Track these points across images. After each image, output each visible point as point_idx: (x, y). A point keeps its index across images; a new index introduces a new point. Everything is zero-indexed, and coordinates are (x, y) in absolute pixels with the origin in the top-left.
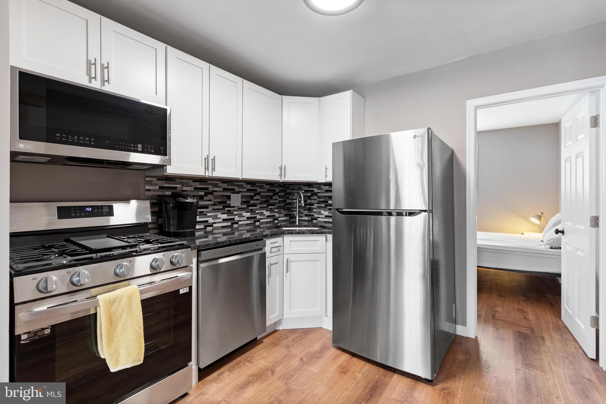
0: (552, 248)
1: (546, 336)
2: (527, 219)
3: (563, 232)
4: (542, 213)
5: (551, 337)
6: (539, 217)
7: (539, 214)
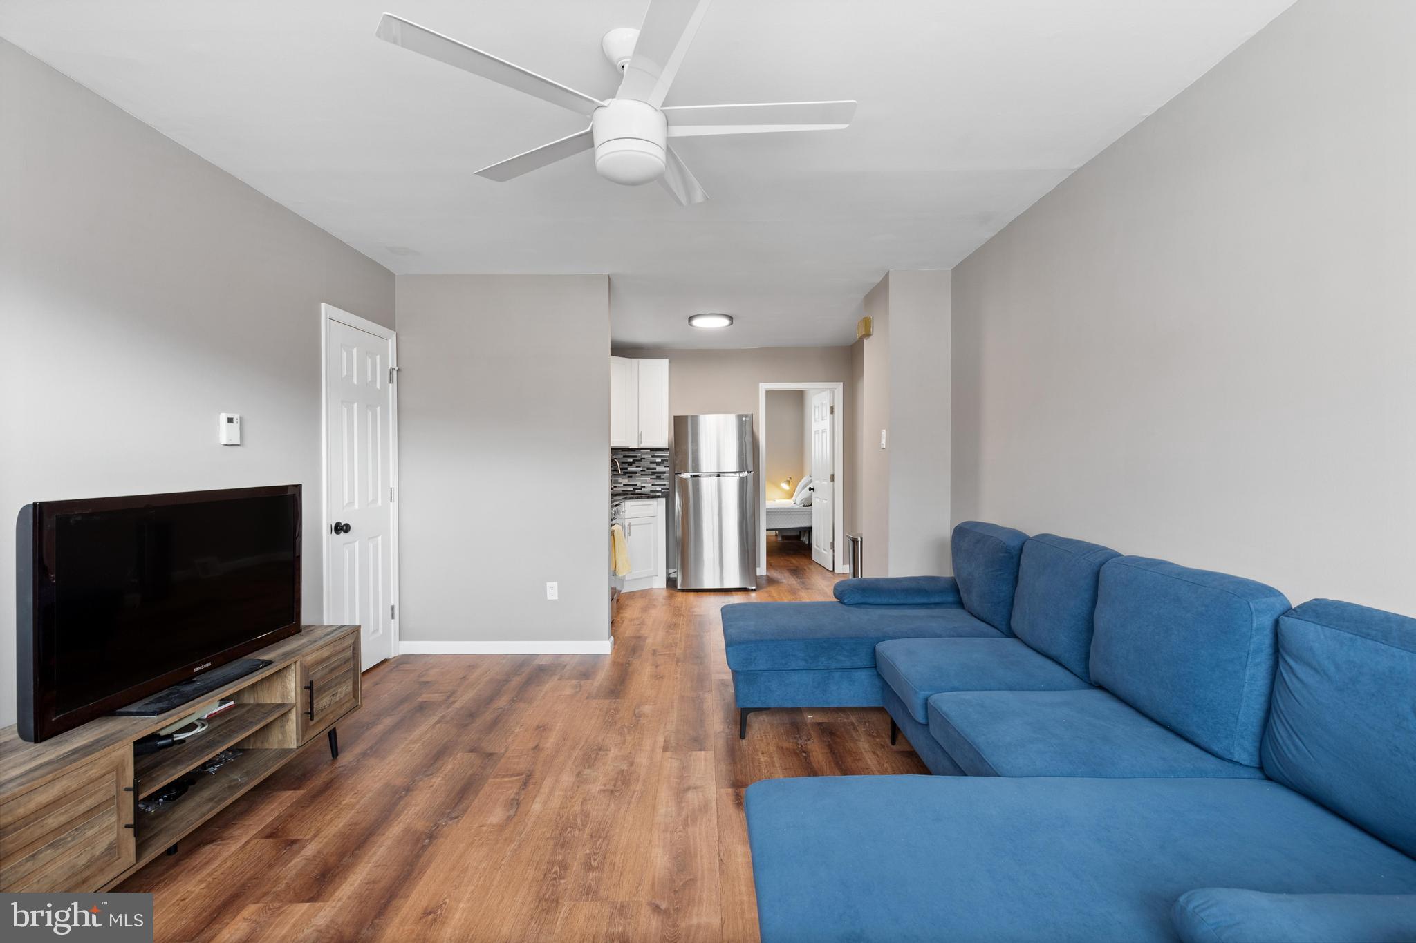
0: (804, 506)
1: (805, 568)
2: (778, 486)
3: (813, 489)
4: (791, 478)
5: (809, 568)
6: (788, 482)
7: (789, 479)
